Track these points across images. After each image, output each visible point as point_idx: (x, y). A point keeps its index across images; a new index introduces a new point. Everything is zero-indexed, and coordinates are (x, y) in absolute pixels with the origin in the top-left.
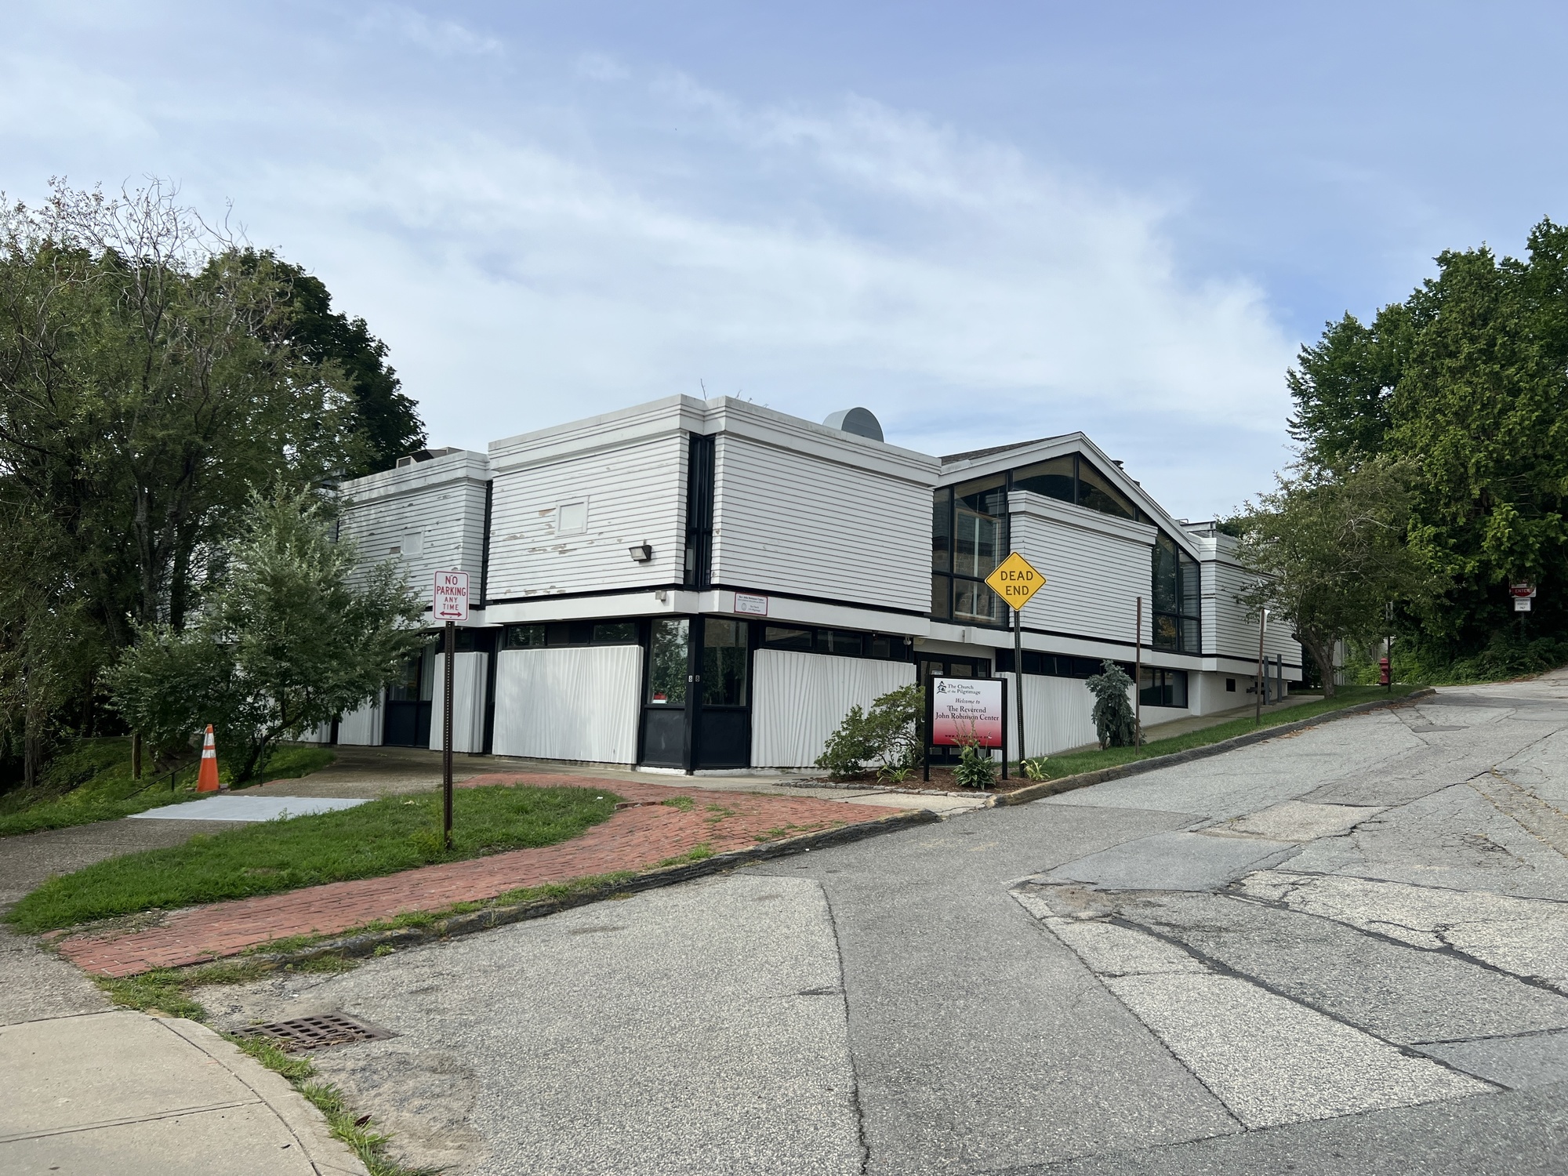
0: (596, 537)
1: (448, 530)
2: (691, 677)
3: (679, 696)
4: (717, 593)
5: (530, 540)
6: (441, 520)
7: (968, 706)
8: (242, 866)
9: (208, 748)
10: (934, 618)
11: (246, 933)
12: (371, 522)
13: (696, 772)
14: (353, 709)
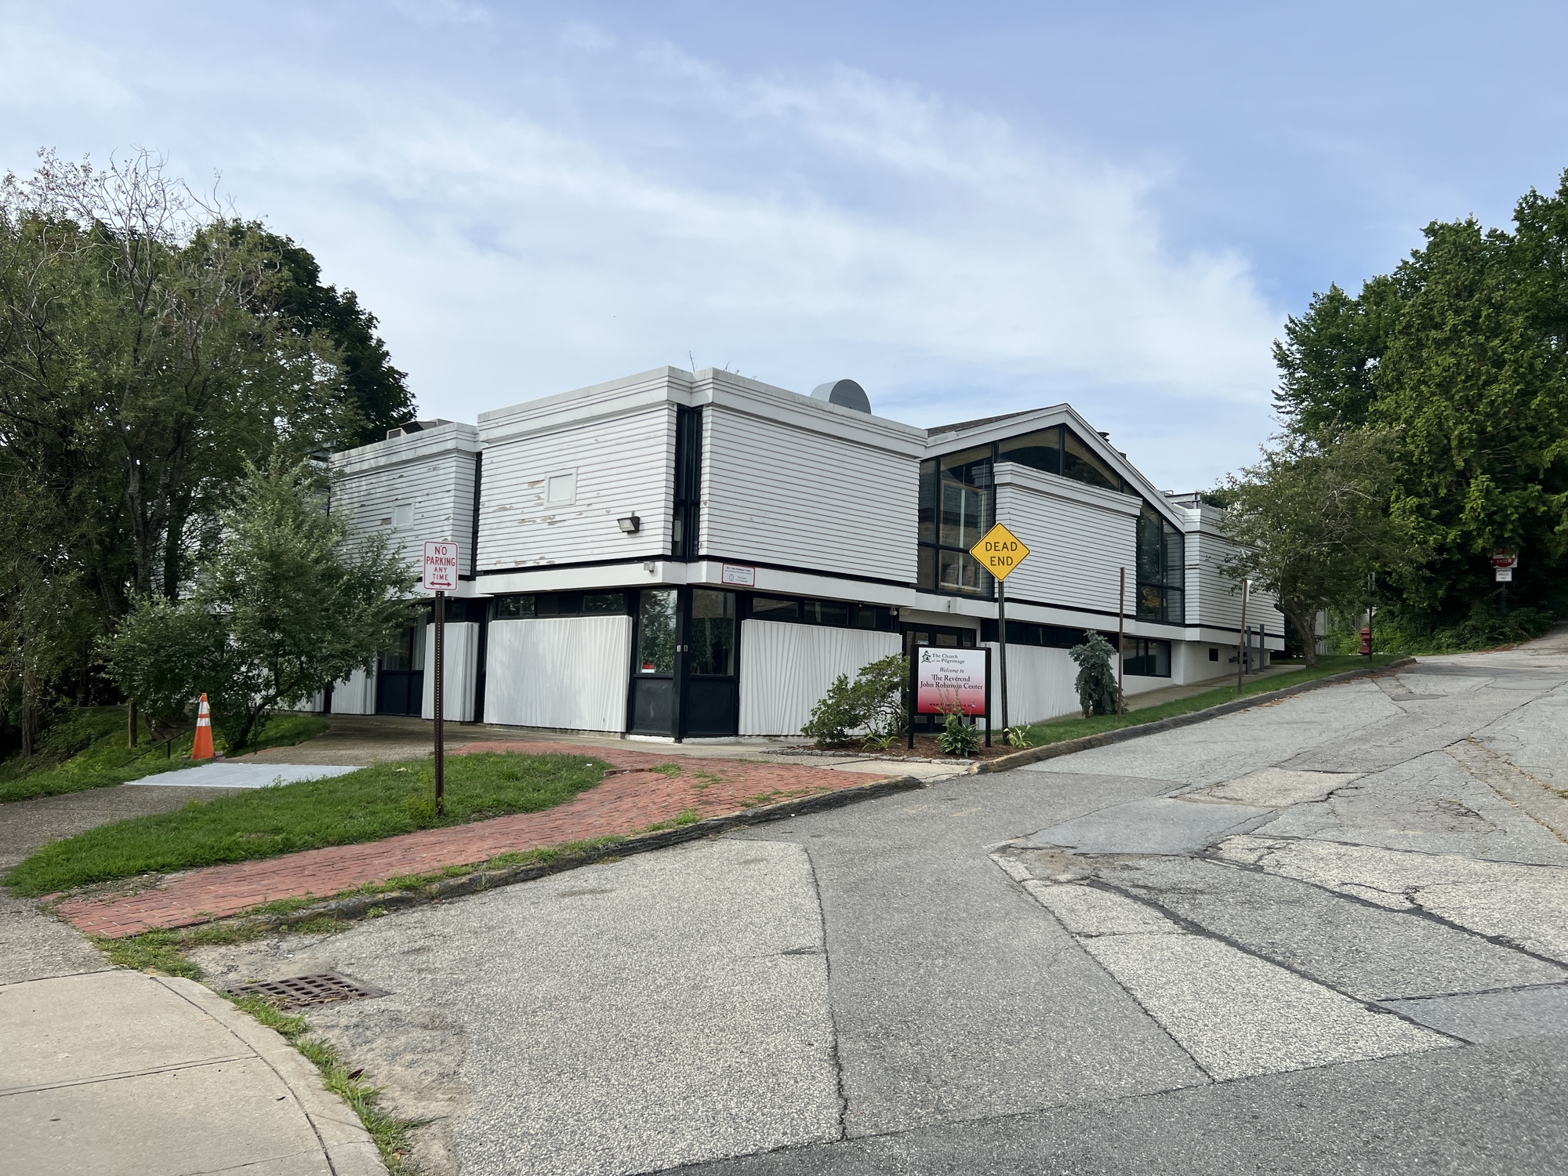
0: (584, 508)
1: (440, 501)
2: (679, 647)
3: (667, 666)
4: (704, 564)
5: (519, 511)
6: (431, 491)
7: (952, 675)
8: (237, 831)
9: (203, 716)
10: (919, 588)
11: (241, 895)
12: (362, 493)
13: (685, 740)
14: (347, 678)
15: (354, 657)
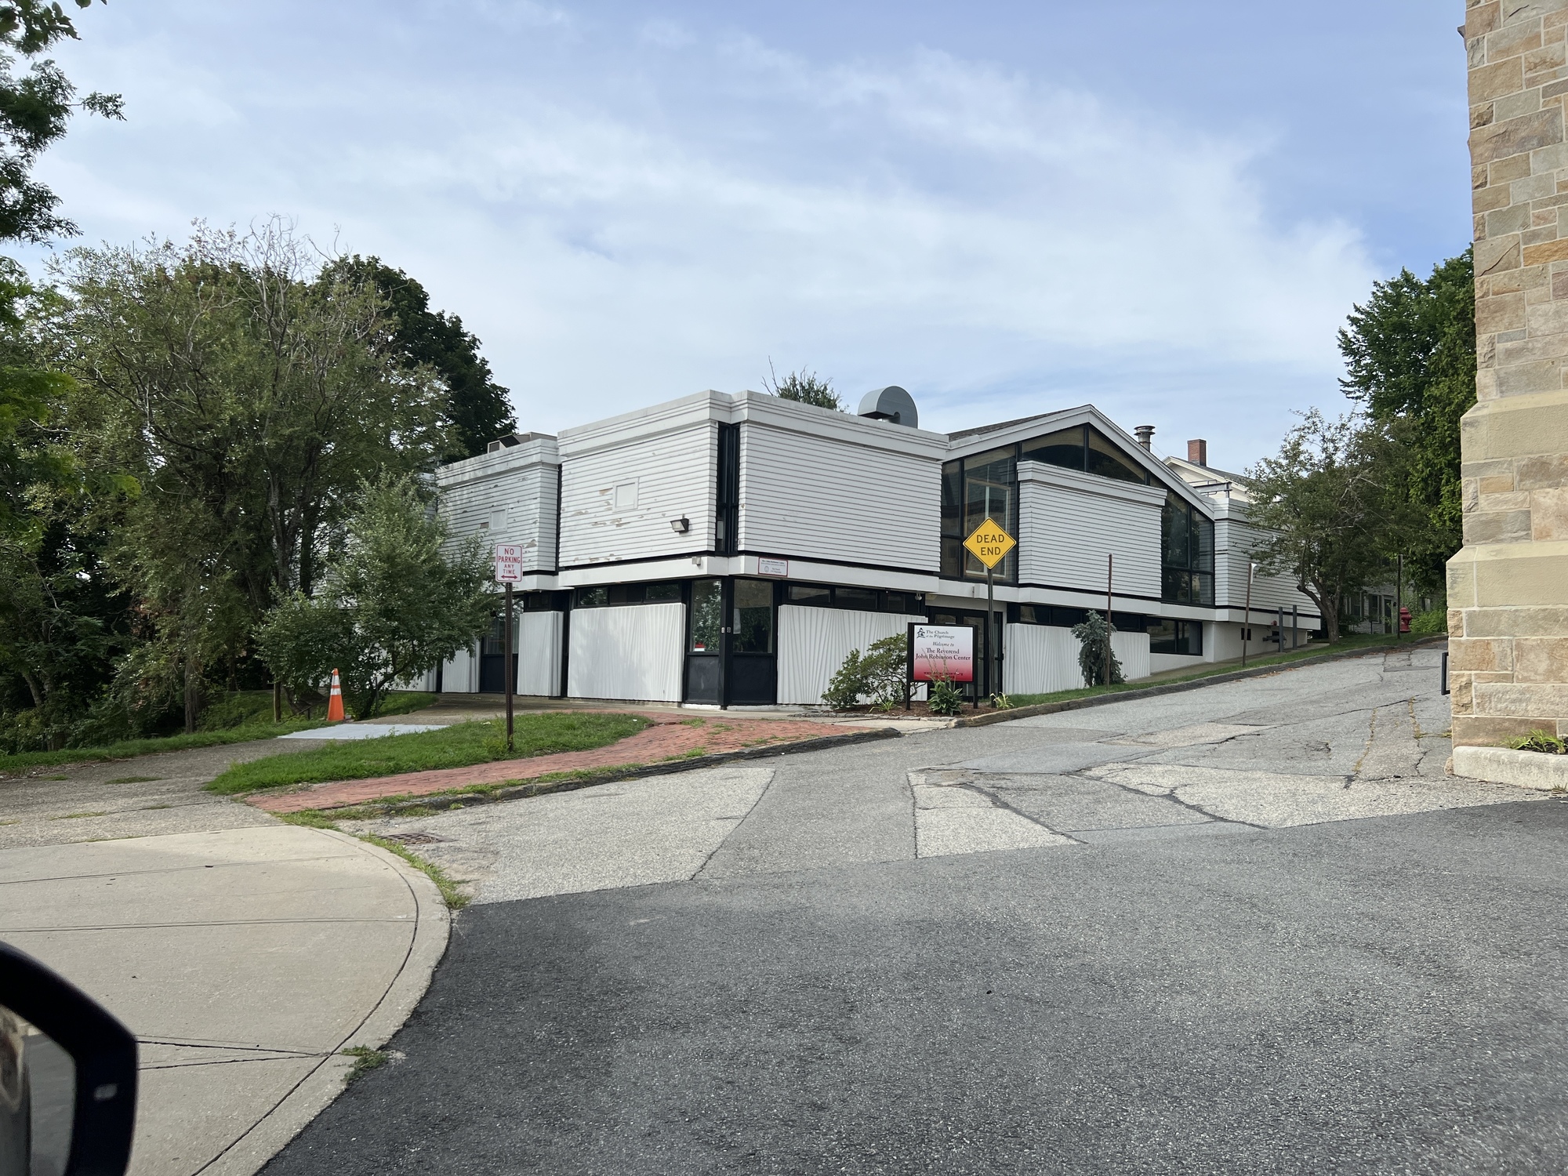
0: (645, 512)
1: (526, 508)
2: (723, 629)
3: (714, 645)
4: (743, 558)
5: (593, 515)
6: (520, 499)
7: (946, 648)
9: (334, 687)
10: (942, 576)
11: (365, 794)
12: (464, 501)
13: (729, 707)
14: (452, 657)
15: (456, 641)
